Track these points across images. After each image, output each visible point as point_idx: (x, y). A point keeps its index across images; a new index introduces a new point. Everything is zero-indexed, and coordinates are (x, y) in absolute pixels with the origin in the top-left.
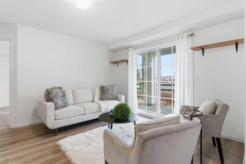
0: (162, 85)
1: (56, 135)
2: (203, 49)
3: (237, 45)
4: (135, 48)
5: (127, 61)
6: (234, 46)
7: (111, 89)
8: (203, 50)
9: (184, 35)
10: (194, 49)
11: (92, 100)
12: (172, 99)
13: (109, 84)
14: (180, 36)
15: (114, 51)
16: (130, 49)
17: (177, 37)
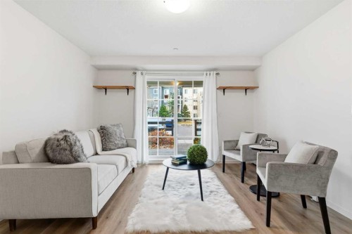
1: (94, 227)
2: (224, 89)
5: (128, 89)
6: (244, 90)
7: (118, 131)
10: (218, 88)
13: (112, 123)
14: (208, 73)
15: (99, 69)
17: (205, 73)
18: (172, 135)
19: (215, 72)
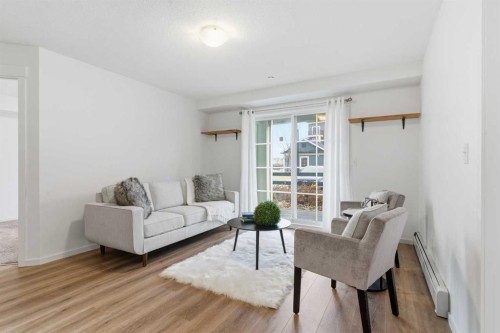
0: (275, 174)
1: (144, 265)
2: (363, 121)
3: (404, 120)
4: (254, 110)
5: (237, 132)
6: (401, 121)
7: (214, 182)
8: (363, 123)
9: (338, 99)
10: (352, 121)
11: (182, 202)
12: (317, 194)
13: (209, 173)
14: (333, 100)
15: (209, 113)
16: (246, 111)
17: (327, 101)
18: (289, 190)
19: (343, 99)
